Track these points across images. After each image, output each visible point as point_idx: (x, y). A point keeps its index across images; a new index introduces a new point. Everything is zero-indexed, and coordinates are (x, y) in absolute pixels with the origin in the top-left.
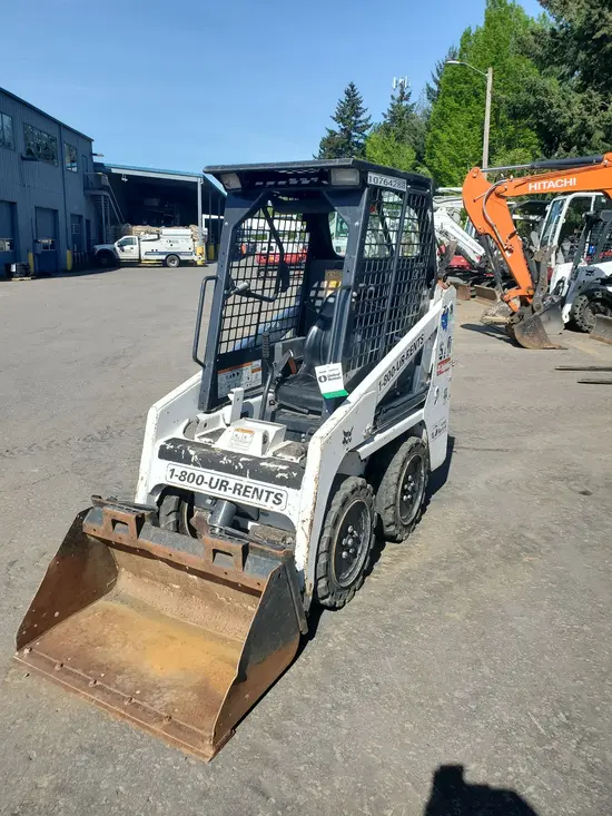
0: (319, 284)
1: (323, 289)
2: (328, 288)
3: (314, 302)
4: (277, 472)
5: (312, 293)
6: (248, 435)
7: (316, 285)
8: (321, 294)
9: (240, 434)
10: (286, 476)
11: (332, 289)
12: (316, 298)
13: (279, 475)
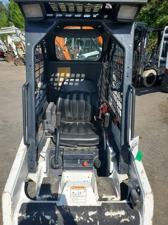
0: (55, 75)
1: (57, 77)
2: (60, 77)
3: (53, 84)
4: (120, 219)
5: (52, 80)
6: (82, 191)
7: (53, 75)
8: (56, 80)
9: (76, 191)
10: (127, 220)
11: (62, 77)
12: (54, 82)
13: (123, 220)
